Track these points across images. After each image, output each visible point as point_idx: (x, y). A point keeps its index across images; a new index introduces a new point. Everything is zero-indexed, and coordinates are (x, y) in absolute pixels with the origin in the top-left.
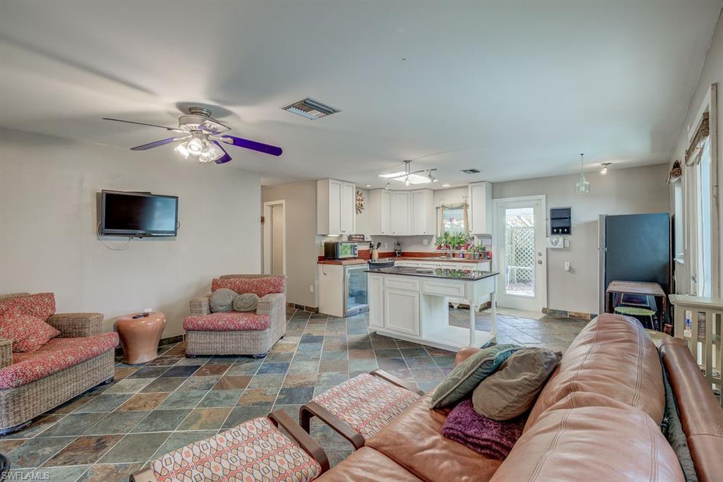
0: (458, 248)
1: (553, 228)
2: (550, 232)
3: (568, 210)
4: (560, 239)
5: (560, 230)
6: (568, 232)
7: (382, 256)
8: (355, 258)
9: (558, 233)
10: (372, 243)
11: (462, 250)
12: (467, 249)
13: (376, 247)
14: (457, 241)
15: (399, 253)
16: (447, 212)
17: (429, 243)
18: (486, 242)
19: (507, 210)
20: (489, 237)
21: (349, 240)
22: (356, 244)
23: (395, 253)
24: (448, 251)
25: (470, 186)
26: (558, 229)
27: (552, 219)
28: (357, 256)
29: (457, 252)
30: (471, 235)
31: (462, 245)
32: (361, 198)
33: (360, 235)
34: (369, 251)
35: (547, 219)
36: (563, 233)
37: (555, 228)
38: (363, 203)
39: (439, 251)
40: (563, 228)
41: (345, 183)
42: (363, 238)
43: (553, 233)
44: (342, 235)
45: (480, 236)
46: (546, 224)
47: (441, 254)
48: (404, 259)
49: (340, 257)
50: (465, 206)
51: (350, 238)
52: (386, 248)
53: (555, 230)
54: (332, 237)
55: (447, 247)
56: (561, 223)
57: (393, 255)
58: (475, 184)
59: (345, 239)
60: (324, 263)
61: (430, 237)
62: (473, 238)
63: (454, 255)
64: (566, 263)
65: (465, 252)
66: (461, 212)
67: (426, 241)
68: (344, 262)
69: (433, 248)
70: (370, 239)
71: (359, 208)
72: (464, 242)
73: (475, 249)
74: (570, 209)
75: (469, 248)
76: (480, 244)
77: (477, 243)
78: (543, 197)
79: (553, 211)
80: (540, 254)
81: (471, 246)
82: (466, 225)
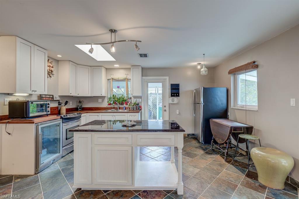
0: (122, 104)
1: (172, 94)
2: (170, 95)
4: (176, 99)
5: (175, 95)
6: (178, 96)
7: (68, 111)
8: (47, 115)
9: (174, 96)
10: (60, 101)
11: (125, 105)
12: (127, 104)
13: (63, 105)
14: (121, 100)
15: (80, 108)
16: (115, 83)
17: (103, 101)
18: (139, 100)
19: (149, 84)
20: (140, 97)
21: (39, 99)
22: (49, 102)
23: (78, 108)
24: (116, 106)
26: (174, 94)
27: (171, 89)
28: (48, 113)
29: (121, 106)
30: (130, 96)
31: (124, 102)
32: (51, 65)
33: (50, 95)
34: (57, 107)
35: (169, 89)
36: (177, 96)
37: (173, 93)
38: (53, 69)
39: (110, 106)
40: (176, 94)
41: (36, 47)
42: (53, 98)
43: (172, 96)
44: (31, 95)
45: (135, 97)
46: (168, 91)
47: (111, 108)
48: (87, 112)
49: (31, 115)
50: (126, 80)
51: (40, 97)
52: (71, 105)
53: (173, 95)
54: (19, 96)
55: (115, 103)
56: (175, 91)
57: (75, 110)
58: (135, 67)
59: (34, 98)
60: (8, 123)
61: (103, 98)
62: (131, 98)
63: (120, 108)
64: (177, 110)
65: (127, 106)
66: (124, 83)
67: (100, 100)
68: (36, 120)
69: (105, 104)
70: (58, 99)
71: (50, 73)
72: (125, 100)
73: (133, 104)
74: (179, 84)
75: (128, 104)
76: (135, 101)
77: (133, 101)
78: (167, 78)
79: (172, 85)
80: (165, 106)
81: (130, 102)
82: (127, 91)
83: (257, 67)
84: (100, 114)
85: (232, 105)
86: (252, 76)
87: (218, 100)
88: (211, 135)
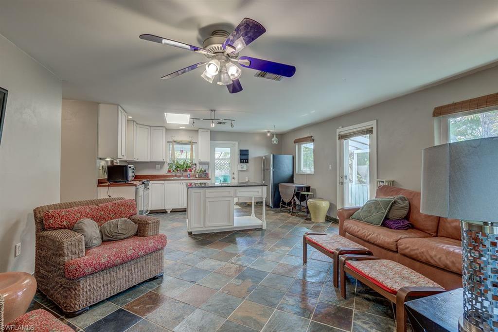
0: (186, 171)
1: (241, 160)
2: (239, 162)
3: (247, 151)
4: (245, 166)
6: (248, 162)
9: (243, 162)
11: (189, 172)
12: (191, 171)
14: (185, 166)
16: (176, 146)
17: (161, 168)
18: (205, 167)
19: (216, 148)
20: (207, 163)
25: (199, 130)
26: (243, 160)
27: (240, 155)
29: (185, 174)
30: (194, 162)
31: (188, 169)
35: (238, 155)
36: (246, 162)
39: (171, 174)
40: (246, 160)
43: (241, 162)
45: (201, 163)
46: (237, 157)
47: (172, 176)
50: (191, 143)
56: (244, 157)
58: (203, 130)
61: (162, 164)
62: (196, 164)
65: (191, 173)
66: (189, 147)
67: (158, 166)
69: (164, 171)
72: (189, 167)
73: (199, 171)
74: (248, 151)
75: (193, 171)
76: (201, 168)
77: (199, 167)
78: (237, 143)
79: (241, 151)
80: (233, 174)
81: (194, 169)
82: (192, 156)
83: (313, 140)
84: (166, 182)
85: (297, 172)
86: (311, 146)
87: (286, 166)
88: (280, 197)
